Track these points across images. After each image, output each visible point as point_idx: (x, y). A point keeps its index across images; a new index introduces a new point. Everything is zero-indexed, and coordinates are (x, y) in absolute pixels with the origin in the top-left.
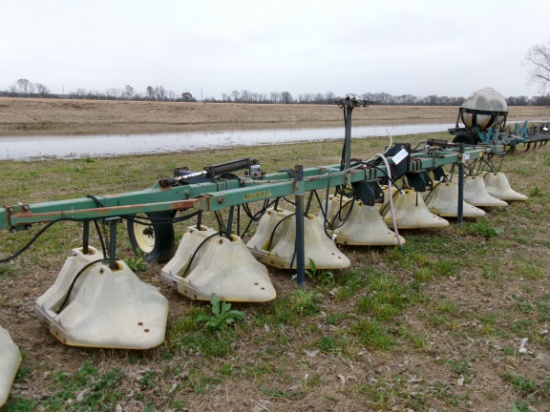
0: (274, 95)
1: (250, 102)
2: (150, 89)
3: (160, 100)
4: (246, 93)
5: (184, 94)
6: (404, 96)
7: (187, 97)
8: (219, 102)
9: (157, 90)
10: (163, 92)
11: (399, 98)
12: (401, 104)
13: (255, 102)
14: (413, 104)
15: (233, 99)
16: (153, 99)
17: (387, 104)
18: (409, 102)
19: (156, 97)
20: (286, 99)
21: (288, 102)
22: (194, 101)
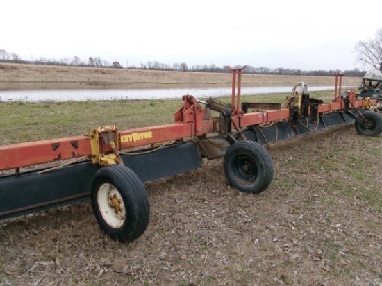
0: (175, 65)
1: (159, 69)
2: (91, 58)
3: (98, 67)
4: (156, 63)
5: (114, 63)
6: (261, 68)
7: (116, 65)
8: (138, 69)
9: (96, 59)
10: (99, 61)
11: (258, 69)
12: (259, 73)
13: (163, 70)
14: (268, 73)
15: (148, 67)
16: (93, 66)
17: (250, 73)
18: (265, 72)
19: (95, 65)
20: (184, 68)
21: (185, 70)
22: (121, 68)
